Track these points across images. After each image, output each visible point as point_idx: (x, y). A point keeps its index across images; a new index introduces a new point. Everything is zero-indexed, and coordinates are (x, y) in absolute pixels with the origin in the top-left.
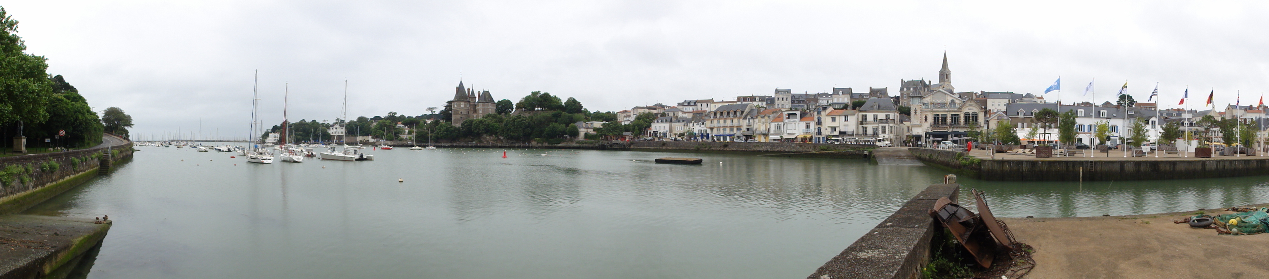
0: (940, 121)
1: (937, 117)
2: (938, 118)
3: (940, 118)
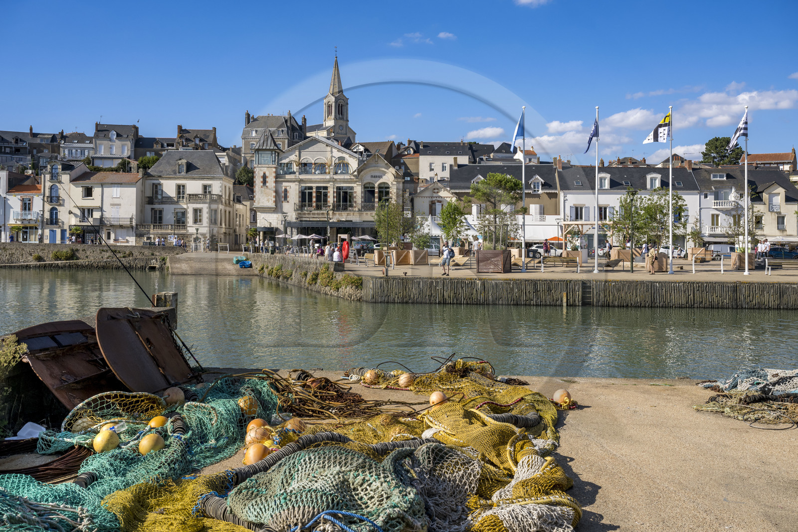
0: (314, 199)
1: (307, 191)
2: (310, 194)
3: (314, 195)
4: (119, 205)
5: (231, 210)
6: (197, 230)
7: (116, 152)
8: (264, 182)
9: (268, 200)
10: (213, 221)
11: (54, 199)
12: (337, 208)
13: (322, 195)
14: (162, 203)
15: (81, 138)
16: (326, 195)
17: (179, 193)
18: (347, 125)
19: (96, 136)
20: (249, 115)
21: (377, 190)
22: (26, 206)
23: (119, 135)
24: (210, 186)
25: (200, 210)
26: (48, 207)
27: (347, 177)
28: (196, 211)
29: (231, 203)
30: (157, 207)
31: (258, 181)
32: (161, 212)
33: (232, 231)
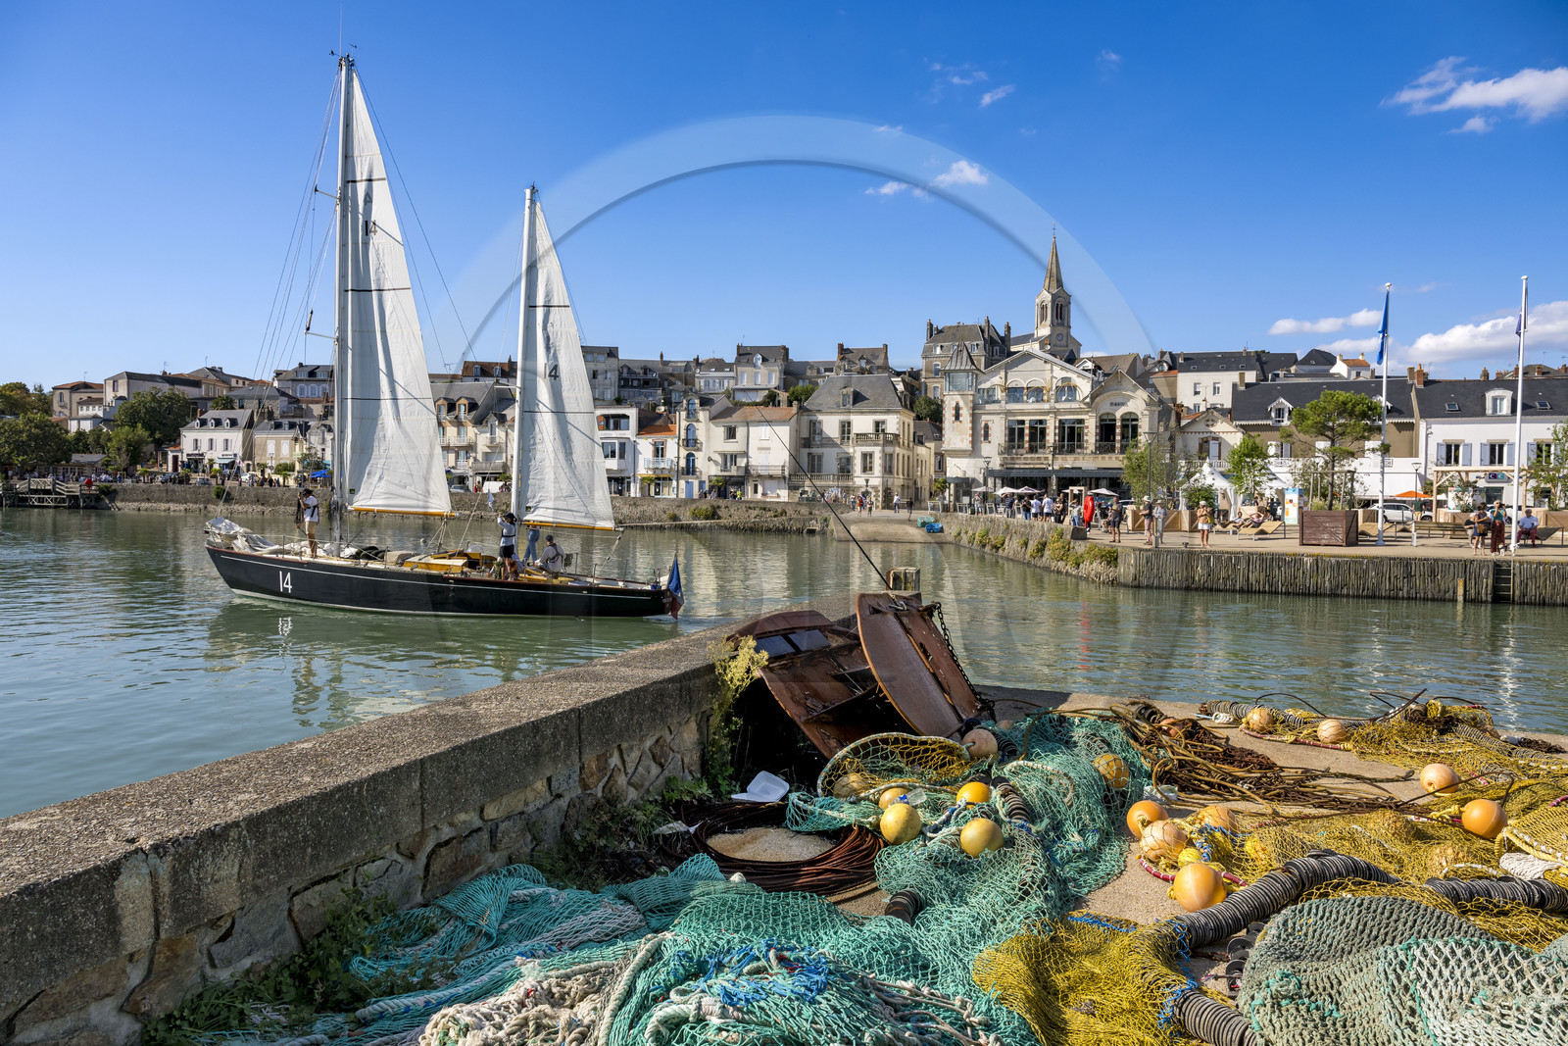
0: (1027, 438)
1: (1017, 427)
2: (1021, 431)
3: (1027, 431)
4: (768, 449)
5: (911, 454)
6: (867, 481)
7: (761, 382)
8: (957, 416)
9: (962, 441)
10: (888, 469)
11: (691, 442)
12: (1059, 449)
13: (1038, 432)
14: (822, 445)
15: (719, 364)
16: (1043, 432)
17: (843, 432)
18: (1068, 333)
19: (738, 362)
20: (931, 325)
21: (1118, 424)
22: (659, 452)
23: (764, 360)
24: (883, 422)
25: (871, 455)
26: (684, 453)
27: (1074, 405)
28: (865, 456)
29: (911, 444)
30: (815, 451)
31: (948, 414)
32: (820, 457)
33: (911, 483)
